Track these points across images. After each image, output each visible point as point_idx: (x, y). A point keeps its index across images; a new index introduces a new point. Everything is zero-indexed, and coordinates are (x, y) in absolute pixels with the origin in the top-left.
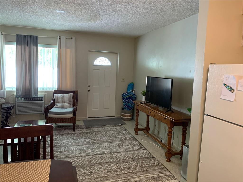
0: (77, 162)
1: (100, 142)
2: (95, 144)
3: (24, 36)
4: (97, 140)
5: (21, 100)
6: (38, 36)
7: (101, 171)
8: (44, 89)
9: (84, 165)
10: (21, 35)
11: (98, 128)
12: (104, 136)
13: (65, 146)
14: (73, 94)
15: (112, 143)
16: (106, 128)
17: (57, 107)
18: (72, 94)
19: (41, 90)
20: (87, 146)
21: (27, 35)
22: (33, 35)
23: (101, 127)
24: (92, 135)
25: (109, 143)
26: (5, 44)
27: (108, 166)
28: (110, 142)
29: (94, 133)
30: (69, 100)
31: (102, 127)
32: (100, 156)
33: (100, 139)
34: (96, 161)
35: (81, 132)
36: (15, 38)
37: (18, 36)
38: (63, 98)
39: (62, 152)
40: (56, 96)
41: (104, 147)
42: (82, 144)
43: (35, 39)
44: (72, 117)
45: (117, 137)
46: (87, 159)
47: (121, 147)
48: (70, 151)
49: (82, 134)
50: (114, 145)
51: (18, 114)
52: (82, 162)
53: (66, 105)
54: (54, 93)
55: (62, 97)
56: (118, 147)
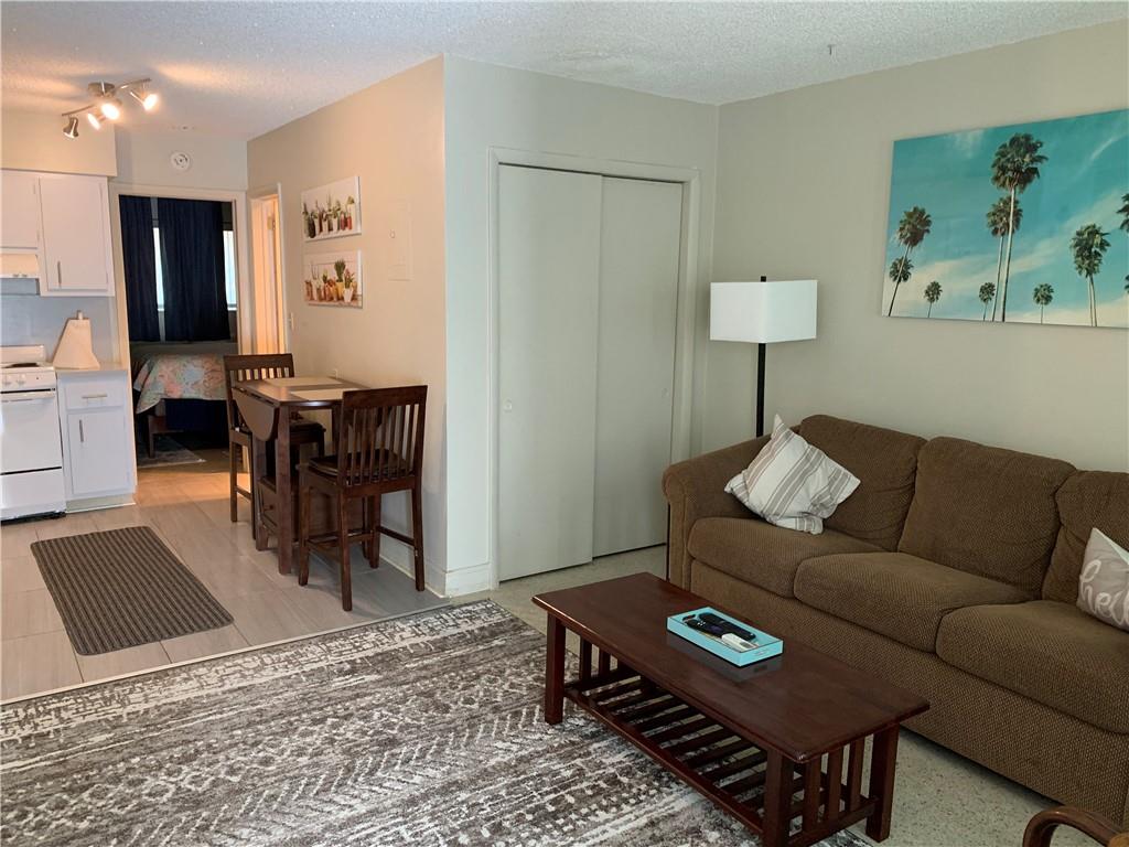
7: (260, 747)
27: (228, 777)
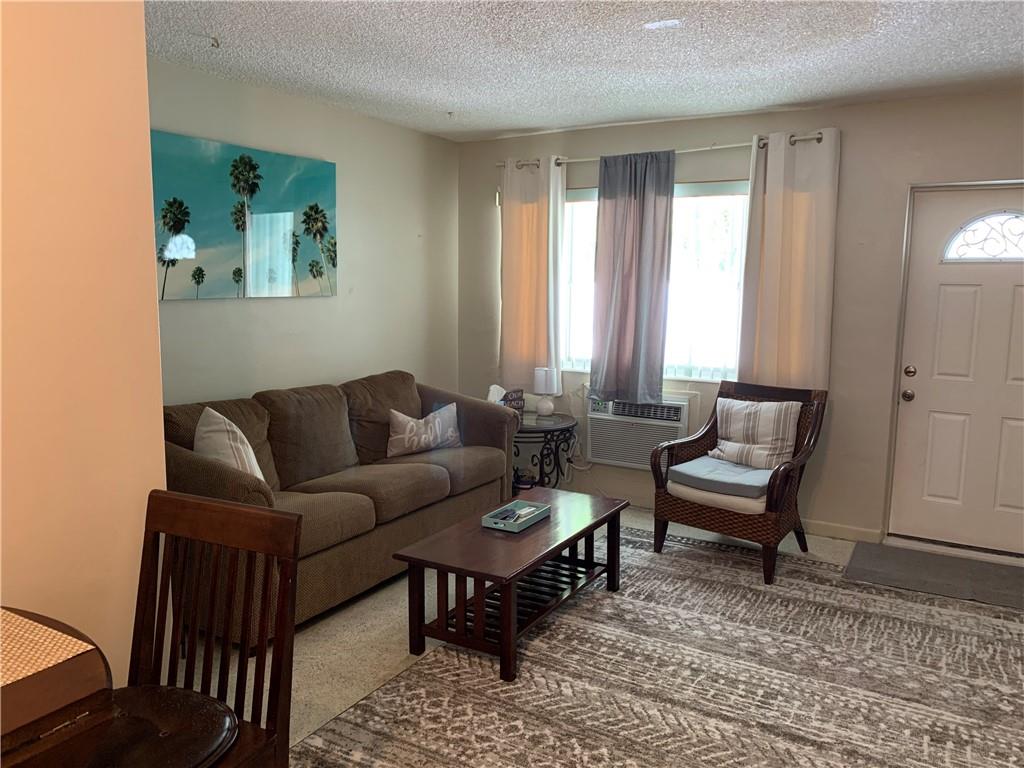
0: (651, 726)
1: (852, 674)
2: (815, 674)
3: (625, 158)
4: (839, 658)
5: (604, 412)
6: (673, 151)
8: (690, 375)
9: (668, 751)
10: (615, 158)
11: (900, 601)
12: (898, 654)
13: (670, 636)
14: (801, 404)
15: (914, 704)
16: (946, 614)
17: (719, 458)
18: (796, 406)
19: (682, 376)
20: (766, 670)
21: (634, 155)
22: (653, 151)
23: (928, 599)
24: (840, 626)
25: (896, 700)
26: (567, 201)
28: (904, 695)
29: (855, 620)
30: (778, 434)
31: (932, 604)
32: (782, 744)
33: (861, 661)
34: (739, 763)
35: (797, 594)
36: (595, 173)
37: (606, 163)
38: (749, 420)
39: (632, 659)
40: (724, 407)
41: (846, 706)
42: (750, 653)
43: (663, 166)
44: (760, 515)
45: (980, 682)
46: (706, 731)
47: (950, 745)
48: (668, 666)
49: (791, 607)
50: (915, 717)
51: (595, 464)
52: (673, 735)
53: (760, 452)
54: (721, 394)
55: (750, 414)
56: (927, 738)
